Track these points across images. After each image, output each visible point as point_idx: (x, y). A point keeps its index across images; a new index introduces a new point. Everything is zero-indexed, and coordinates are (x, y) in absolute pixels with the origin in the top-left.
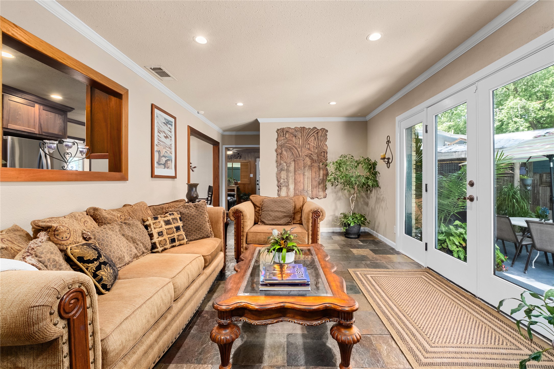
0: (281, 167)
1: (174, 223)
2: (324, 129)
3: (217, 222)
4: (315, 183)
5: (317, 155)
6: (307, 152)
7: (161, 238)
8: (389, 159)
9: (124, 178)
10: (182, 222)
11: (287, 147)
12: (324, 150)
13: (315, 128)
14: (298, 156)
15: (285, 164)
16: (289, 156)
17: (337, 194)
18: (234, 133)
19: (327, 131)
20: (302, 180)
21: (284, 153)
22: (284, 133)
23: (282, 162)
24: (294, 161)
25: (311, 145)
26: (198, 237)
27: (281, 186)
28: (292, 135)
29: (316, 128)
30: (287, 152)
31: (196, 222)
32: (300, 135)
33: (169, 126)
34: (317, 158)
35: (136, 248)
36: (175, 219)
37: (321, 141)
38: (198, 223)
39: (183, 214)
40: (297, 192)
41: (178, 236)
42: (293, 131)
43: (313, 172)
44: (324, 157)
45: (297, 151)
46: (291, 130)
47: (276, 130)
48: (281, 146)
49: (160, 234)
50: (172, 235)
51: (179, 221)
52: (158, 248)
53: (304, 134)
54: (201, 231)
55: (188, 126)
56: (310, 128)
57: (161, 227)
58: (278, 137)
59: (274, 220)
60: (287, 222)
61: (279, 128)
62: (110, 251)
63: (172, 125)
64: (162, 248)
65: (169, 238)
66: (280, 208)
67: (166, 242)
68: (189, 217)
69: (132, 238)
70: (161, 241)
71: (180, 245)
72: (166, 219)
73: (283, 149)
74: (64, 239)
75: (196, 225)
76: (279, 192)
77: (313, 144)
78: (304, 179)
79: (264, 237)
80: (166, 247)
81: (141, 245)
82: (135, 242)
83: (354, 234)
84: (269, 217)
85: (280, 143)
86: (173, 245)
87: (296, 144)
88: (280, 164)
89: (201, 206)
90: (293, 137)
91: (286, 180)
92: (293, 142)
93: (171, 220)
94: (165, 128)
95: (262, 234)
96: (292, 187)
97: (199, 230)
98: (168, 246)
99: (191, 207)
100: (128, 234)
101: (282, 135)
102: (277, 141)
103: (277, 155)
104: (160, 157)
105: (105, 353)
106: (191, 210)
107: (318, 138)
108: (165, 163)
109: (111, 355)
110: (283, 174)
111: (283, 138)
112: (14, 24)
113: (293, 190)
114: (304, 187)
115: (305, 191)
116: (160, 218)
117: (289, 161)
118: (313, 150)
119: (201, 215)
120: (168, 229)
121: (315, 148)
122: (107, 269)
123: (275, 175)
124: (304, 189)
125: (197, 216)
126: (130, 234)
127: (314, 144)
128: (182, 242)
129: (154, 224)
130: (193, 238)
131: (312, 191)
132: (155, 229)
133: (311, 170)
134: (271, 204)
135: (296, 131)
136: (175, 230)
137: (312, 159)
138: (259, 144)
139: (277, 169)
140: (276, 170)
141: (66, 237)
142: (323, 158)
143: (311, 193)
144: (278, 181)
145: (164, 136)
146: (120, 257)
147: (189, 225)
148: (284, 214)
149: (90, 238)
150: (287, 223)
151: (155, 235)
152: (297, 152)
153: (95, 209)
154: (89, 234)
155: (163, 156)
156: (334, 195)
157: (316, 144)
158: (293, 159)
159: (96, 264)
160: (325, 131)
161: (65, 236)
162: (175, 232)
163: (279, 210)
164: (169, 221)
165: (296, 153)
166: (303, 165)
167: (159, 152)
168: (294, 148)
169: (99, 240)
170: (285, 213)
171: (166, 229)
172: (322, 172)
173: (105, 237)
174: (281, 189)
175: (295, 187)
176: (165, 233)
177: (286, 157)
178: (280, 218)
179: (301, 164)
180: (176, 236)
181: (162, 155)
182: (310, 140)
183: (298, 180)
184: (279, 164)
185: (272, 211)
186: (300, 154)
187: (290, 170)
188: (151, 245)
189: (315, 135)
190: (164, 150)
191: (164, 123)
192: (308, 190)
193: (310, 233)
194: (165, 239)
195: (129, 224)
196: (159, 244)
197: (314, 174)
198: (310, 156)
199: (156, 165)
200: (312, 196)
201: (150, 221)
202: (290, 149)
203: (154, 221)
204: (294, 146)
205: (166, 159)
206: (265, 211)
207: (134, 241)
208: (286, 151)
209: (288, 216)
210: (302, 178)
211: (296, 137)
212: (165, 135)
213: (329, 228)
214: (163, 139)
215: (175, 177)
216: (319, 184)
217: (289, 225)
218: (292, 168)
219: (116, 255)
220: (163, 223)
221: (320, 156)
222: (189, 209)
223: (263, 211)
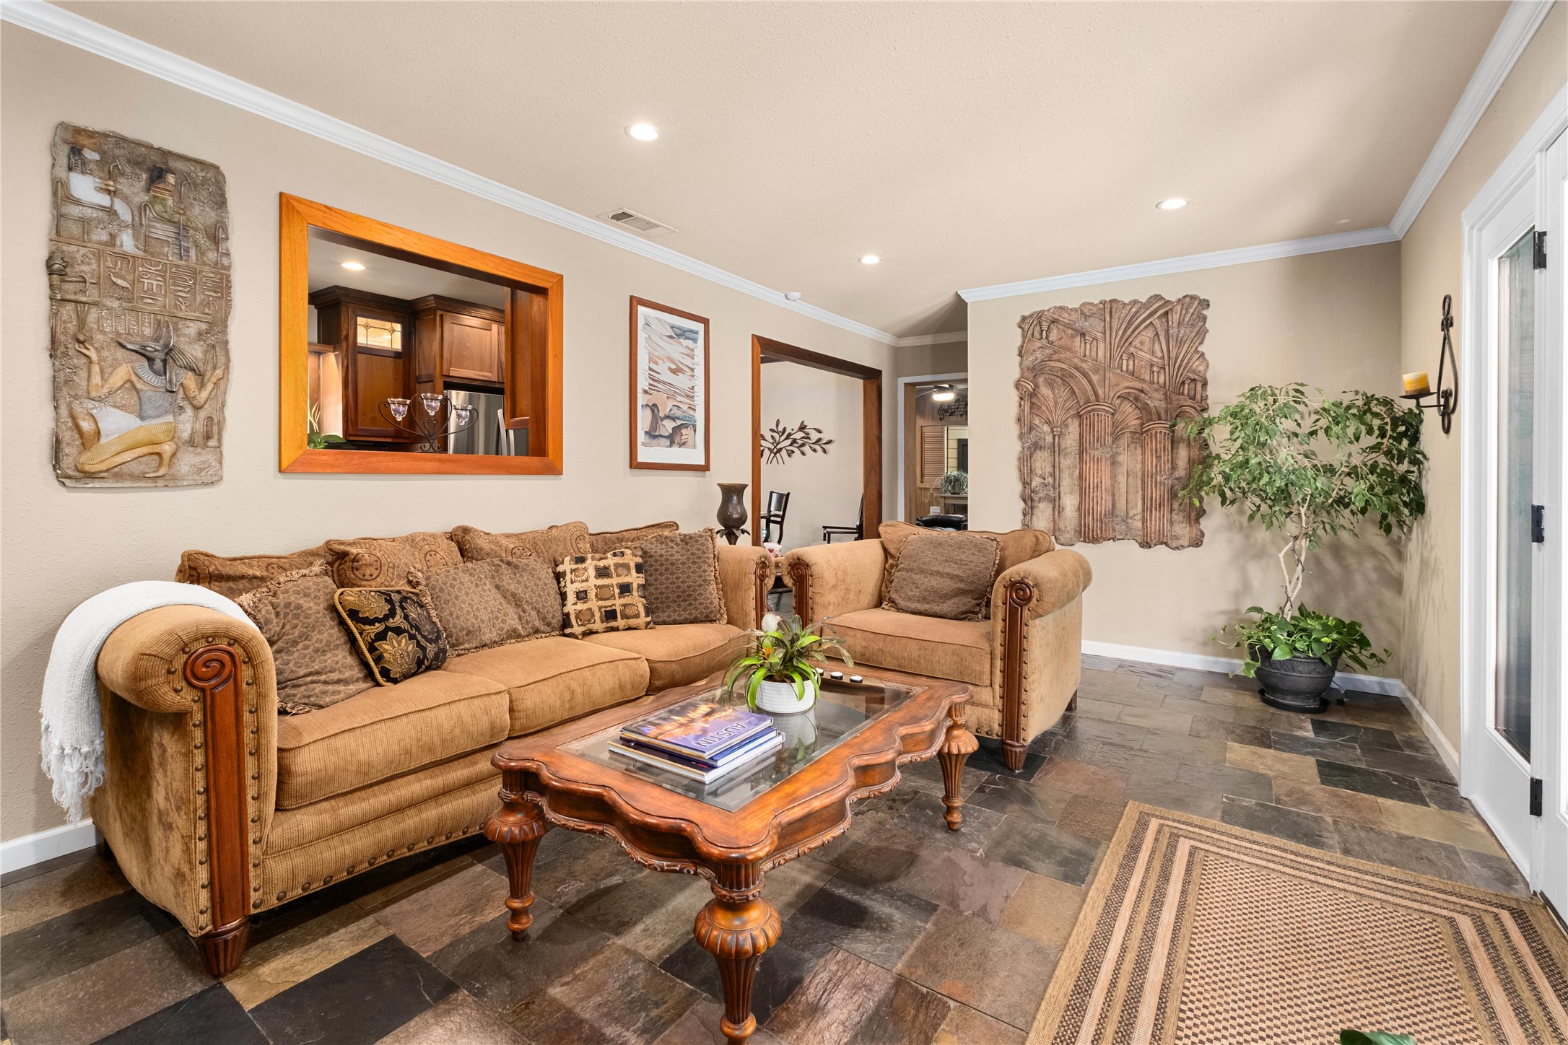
0: (1033, 437)
1: (618, 576)
2: (1193, 298)
3: (737, 586)
4: (1156, 494)
5: (1165, 394)
6: (1127, 384)
7: (581, 606)
8: (1447, 395)
9: (554, 469)
10: (641, 575)
11: (1052, 371)
12: (1194, 372)
13: (1158, 297)
14: (1093, 398)
15: (1046, 428)
16: (1060, 400)
17: (1247, 536)
18: (928, 340)
19: (1206, 304)
20: (1107, 482)
21: (1045, 391)
22: (1045, 328)
23: (1037, 421)
24: (1079, 416)
25: (1142, 359)
26: (682, 618)
27: (1032, 500)
28: (1070, 332)
29: (1162, 298)
30: (1052, 389)
31: (678, 578)
32: (1100, 329)
33: (689, 343)
34: (1163, 404)
35: (520, 618)
36: (626, 566)
37: (1181, 343)
38: (684, 582)
39: (651, 556)
40: (1089, 520)
41: (625, 606)
42: (1074, 316)
43: (1148, 452)
44: (1193, 398)
45: (1090, 382)
46: (1066, 315)
47: (1018, 319)
48: (1034, 368)
49: (582, 596)
50: (608, 603)
51: (633, 571)
52: (572, 627)
53: (1115, 325)
54: (690, 604)
55: (753, 336)
56: (1135, 302)
57: (587, 580)
58: (1024, 342)
59: (924, 599)
60: (963, 608)
61: (1027, 314)
62: (451, 614)
63: (695, 340)
64: (583, 629)
65: (600, 608)
66: (950, 567)
67: (593, 615)
68: (662, 565)
69: (514, 595)
70: (580, 611)
71: (629, 629)
72: (602, 564)
73: (1041, 380)
74: (367, 577)
75: (679, 587)
76: (1028, 517)
77: (1148, 356)
78: (1114, 477)
79: (864, 644)
80: (591, 626)
81: (534, 613)
82: (520, 606)
83: (1296, 693)
84: (911, 590)
85: (1029, 360)
86: (610, 625)
87: (1083, 361)
88: (1031, 429)
89: (697, 541)
90: (1073, 337)
91: (1050, 480)
92: (1075, 352)
93: (612, 568)
94: (676, 350)
95: (859, 634)
96: (1070, 503)
97: (685, 600)
98: (598, 625)
99: (672, 541)
100: (507, 587)
101: (1037, 334)
102: (1020, 355)
103: (1021, 398)
104: (656, 419)
105: (284, 773)
106: (672, 547)
107: (1167, 331)
108: (671, 435)
109: (297, 782)
110: (1042, 462)
111: (1039, 345)
112: (326, 207)
113: (1076, 514)
114: (1114, 505)
115: (1119, 519)
116: (589, 561)
117: (1058, 416)
118: (1147, 378)
119: (694, 563)
120: (600, 587)
121: (1155, 369)
122: (399, 643)
123: (1015, 463)
124: (1113, 512)
125: (683, 563)
126: (512, 588)
127: (1153, 353)
128: (633, 622)
129: (572, 571)
130: (669, 616)
131: (1144, 521)
132: (572, 583)
133: (1142, 447)
134: (923, 552)
135: (1086, 317)
136: (617, 591)
137: (1145, 408)
138: (966, 371)
139: (1020, 443)
140: (1016, 447)
141: (371, 575)
142: (1189, 402)
143: (1139, 524)
144: (1025, 483)
145: (670, 369)
146: (471, 629)
147: (662, 584)
148: (962, 586)
149: (418, 583)
150: (963, 613)
151: (571, 598)
152: (1089, 388)
153: (466, 530)
154: (420, 574)
155: (667, 417)
156: (1238, 538)
157: (1159, 354)
158: (1072, 412)
159: (379, 627)
160: (1196, 307)
161: (368, 572)
162: (617, 596)
163: (946, 571)
164: (606, 568)
165: (1084, 392)
166: (1109, 430)
167: (654, 408)
168: (1078, 374)
169: (434, 589)
170: (962, 580)
171: (597, 587)
172: (1183, 454)
173: (448, 585)
174: (1032, 508)
175: (1081, 503)
176: (592, 595)
177: (1052, 404)
178: (945, 597)
179: (1104, 424)
180: (618, 605)
181: (662, 415)
182: (1136, 343)
183: (1093, 480)
184: (1026, 427)
185: (922, 572)
186: (1100, 392)
187: (1062, 447)
188: (560, 618)
189: (1157, 323)
190: (670, 404)
191: (671, 337)
192: (1131, 514)
193: (999, 651)
194: (590, 609)
195: (516, 567)
196: (576, 618)
197: (1151, 462)
198: (1137, 399)
199: (641, 437)
200: (1145, 535)
201: (566, 566)
202: (1065, 377)
203: (574, 567)
204: (1077, 368)
205: (675, 425)
206: (903, 569)
207: (516, 601)
208: (1051, 385)
209: (970, 591)
210: (1108, 473)
211: (1083, 335)
212: (674, 367)
213: (1211, 658)
214: (666, 376)
215: (705, 468)
216: (1173, 495)
217: (970, 620)
218: (1069, 442)
219: (461, 622)
220: (592, 572)
221: (1174, 397)
222: (667, 545)
223: (899, 571)
